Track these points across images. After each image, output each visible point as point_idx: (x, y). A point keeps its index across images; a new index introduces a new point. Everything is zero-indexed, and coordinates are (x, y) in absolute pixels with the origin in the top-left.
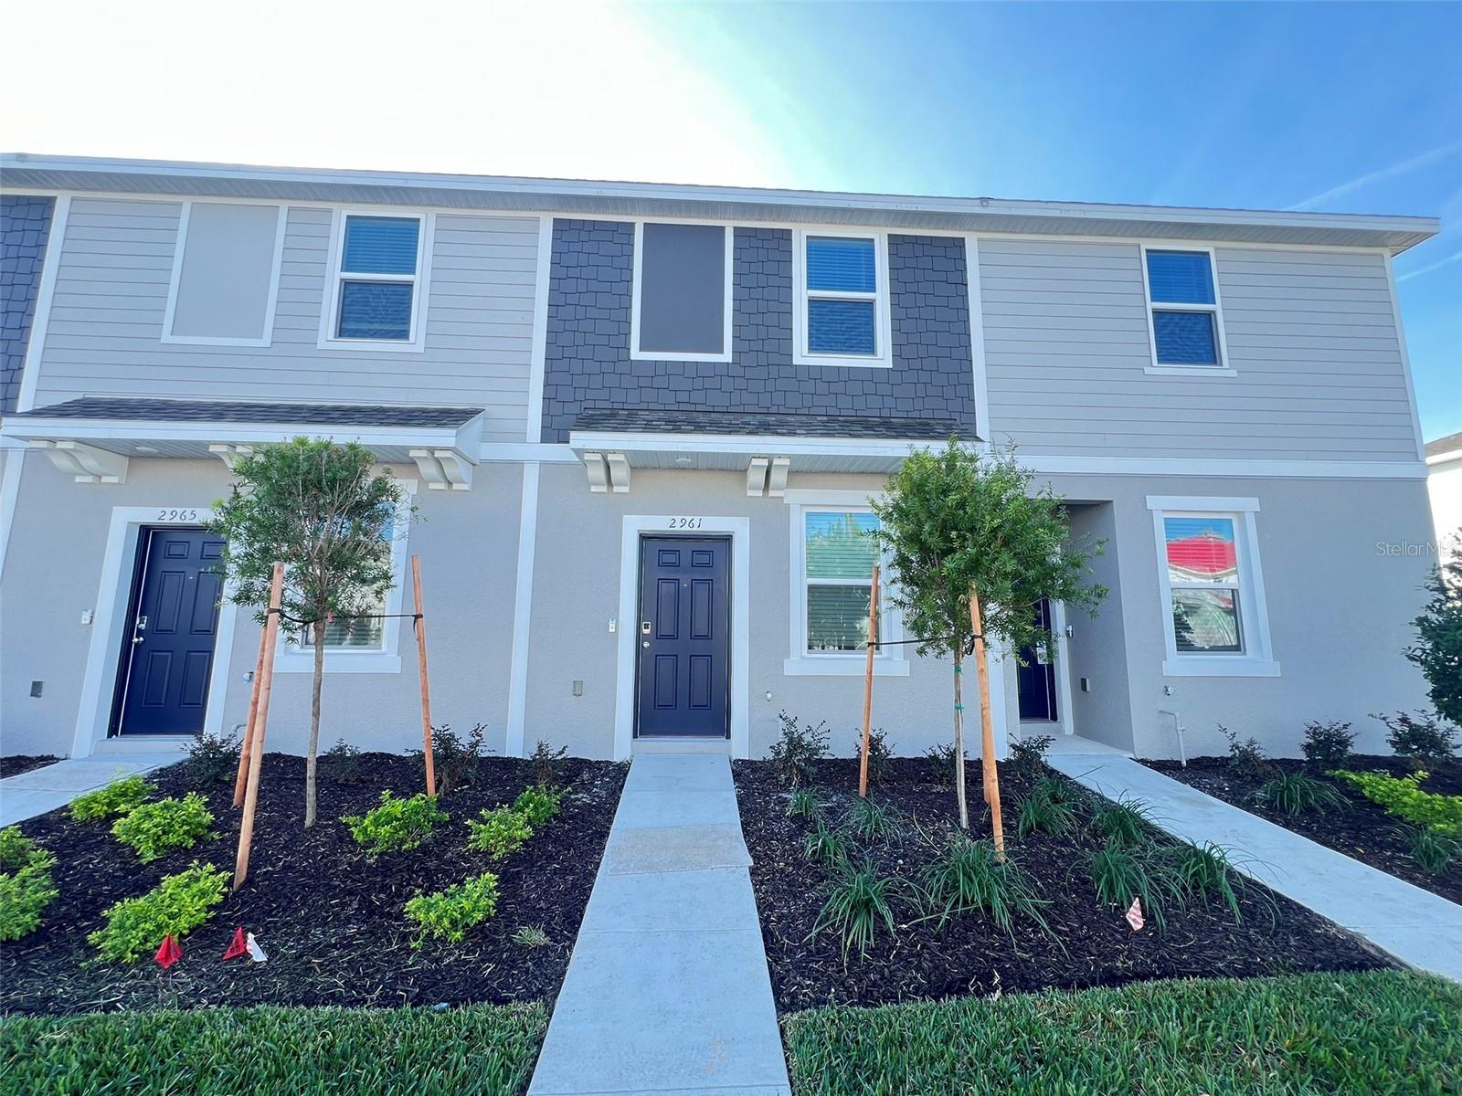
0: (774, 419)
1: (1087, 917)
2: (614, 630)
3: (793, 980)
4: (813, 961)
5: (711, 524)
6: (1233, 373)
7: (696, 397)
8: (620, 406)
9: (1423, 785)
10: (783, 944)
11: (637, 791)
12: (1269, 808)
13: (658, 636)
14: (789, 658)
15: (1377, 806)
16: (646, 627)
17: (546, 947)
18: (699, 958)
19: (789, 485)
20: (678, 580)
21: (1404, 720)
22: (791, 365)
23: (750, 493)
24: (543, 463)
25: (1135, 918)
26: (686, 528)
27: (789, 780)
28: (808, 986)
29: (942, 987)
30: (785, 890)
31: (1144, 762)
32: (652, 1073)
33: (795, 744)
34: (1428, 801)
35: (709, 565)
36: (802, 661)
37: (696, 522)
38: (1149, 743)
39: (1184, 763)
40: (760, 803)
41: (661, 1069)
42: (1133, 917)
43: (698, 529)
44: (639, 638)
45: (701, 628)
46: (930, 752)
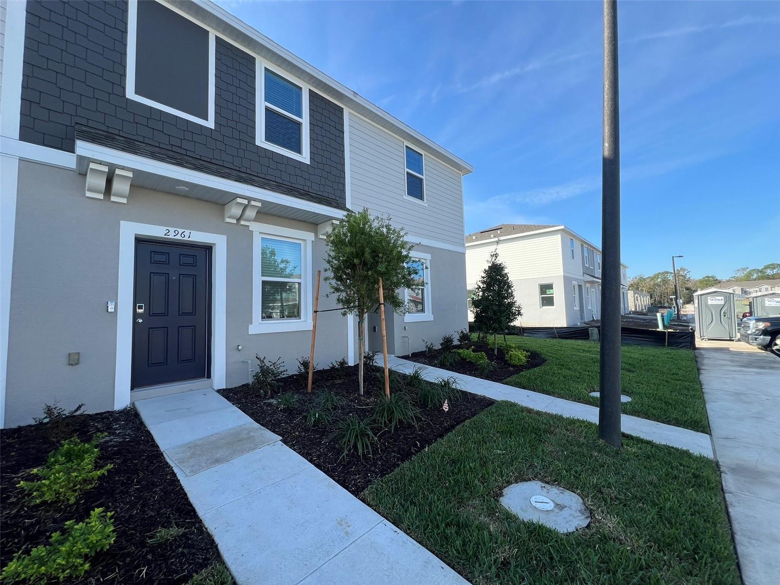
0: (244, 175)
1: (427, 413)
2: (113, 310)
3: (350, 479)
4: (349, 468)
5: (198, 237)
6: (427, 205)
7: (186, 145)
8: (117, 132)
9: (474, 351)
10: (328, 468)
11: (160, 423)
12: (441, 365)
13: (150, 314)
14: (252, 324)
15: (464, 359)
16: (140, 307)
17: (184, 534)
18: (295, 492)
19: (256, 220)
20: (168, 274)
21: (462, 332)
22: (254, 144)
23: (228, 220)
24: (21, 160)
25: (446, 407)
26: (178, 237)
27: (266, 393)
28: (358, 478)
29: (406, 456)
30: (310, 444)
31: (398, 357)
32: (322, 553)
33: (265, 371)
34: (477, 355)
35: (193, 265)
36: (258, 326)
37: (187, 233)
38: (399, 350)
39: (410, 355)
40: (257, 409)
41: (324, 549)
42: (445, 407)
43: (189, 239)
44: (135, 315)
45: (187, 307)
46: (331, 366)
